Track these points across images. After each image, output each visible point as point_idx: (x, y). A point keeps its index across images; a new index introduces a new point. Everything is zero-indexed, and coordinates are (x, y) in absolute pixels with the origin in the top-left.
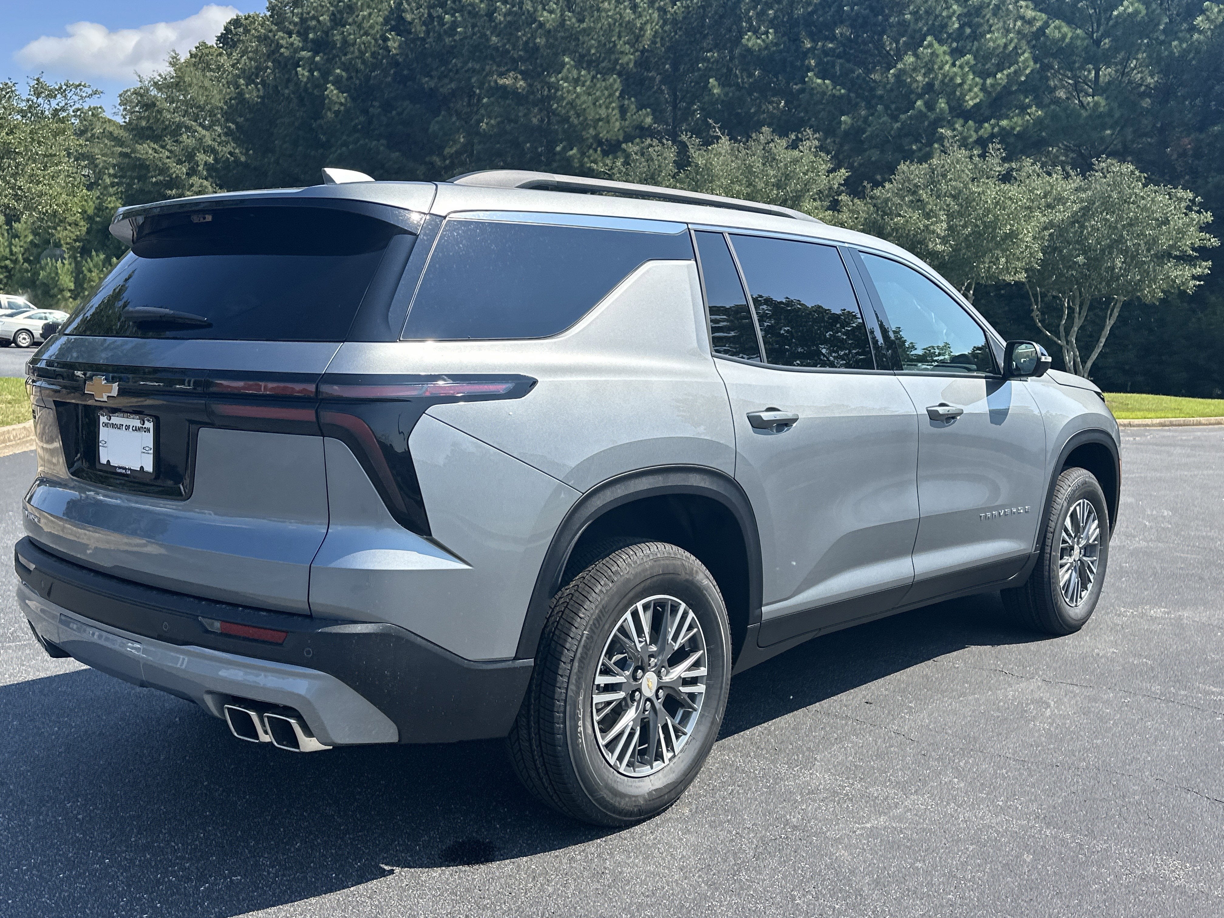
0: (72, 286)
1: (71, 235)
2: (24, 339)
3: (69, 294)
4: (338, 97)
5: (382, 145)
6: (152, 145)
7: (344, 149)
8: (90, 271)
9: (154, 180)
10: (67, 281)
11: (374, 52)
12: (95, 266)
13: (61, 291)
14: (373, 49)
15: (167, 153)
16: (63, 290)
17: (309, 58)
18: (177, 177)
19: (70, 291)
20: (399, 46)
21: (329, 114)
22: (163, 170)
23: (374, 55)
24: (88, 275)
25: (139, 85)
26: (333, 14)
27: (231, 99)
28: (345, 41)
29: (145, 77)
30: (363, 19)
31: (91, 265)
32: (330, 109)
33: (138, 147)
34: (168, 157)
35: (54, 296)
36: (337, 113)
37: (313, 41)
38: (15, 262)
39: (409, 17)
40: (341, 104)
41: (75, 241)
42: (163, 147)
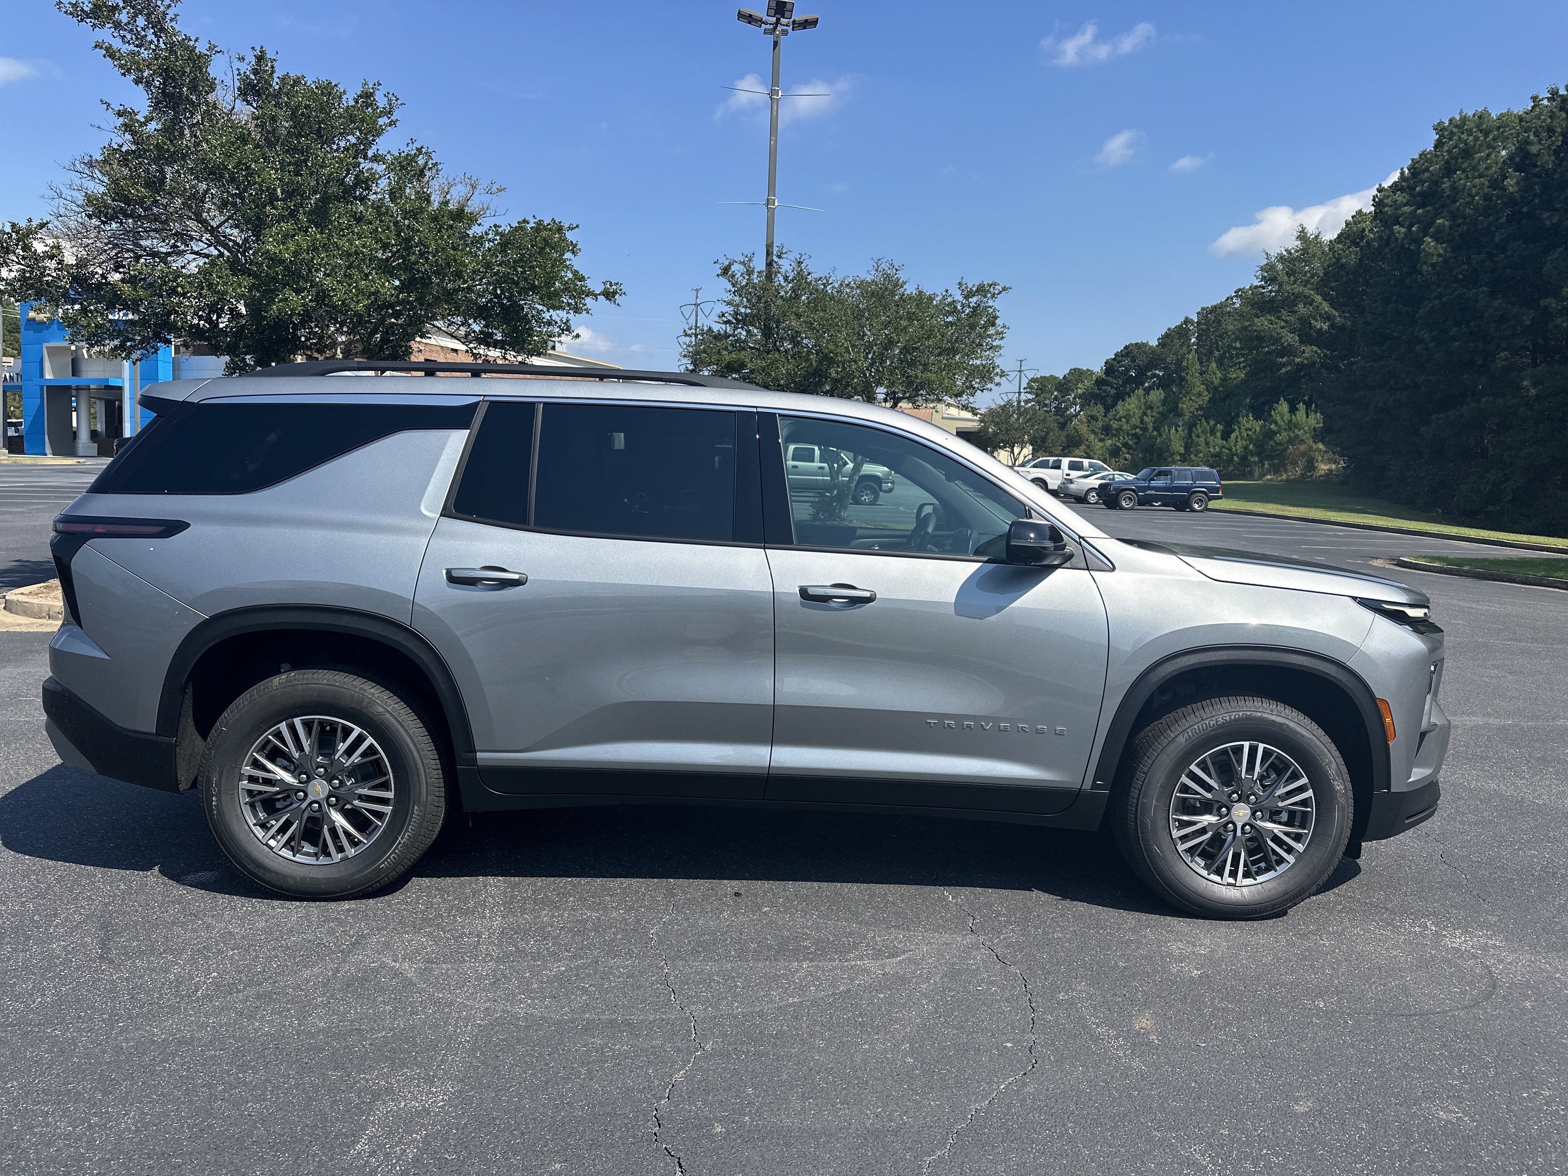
0: (1182, 451)
1: (1194, 404)
2: (1093, 496)
3: (1179, 458)
4: (1436, 249)
5: (1483, 292)
6: (1268, 317)
7: (1437, 302)
8: (1198, 436)
9: (1267, 349)
10: (1178, 446)
11: (1487, 194)
12: (1202, 432)
13: (1172, 454)
14: (1486, 190)
15: (1283, 324)
16: (1173, 454)
17: (1410, 213)
18: (1289, 345)
19: (1180, 454)
20: (1518, 183)
21: (1425, 268)
22: (1277, 340)
23: (1487, 198)
24: (1196, 439)
25: (1265, 262)
26: (1447, 162)
27: (1329, 266)
28: (1453, 188)
29: (1272, 254)
30: (1479, 162)
31: (1200, 431)
32: (1425, 263)
33: (1256, 320)
34: (1282, 328)
35: (1165, 459)
36: (1434, 265)
37: (1420, 194)
38: (1145, 429)
39: (1534, 149)
40: (1439, 255)
41: (1197, 410)
42: (1279, 318)
